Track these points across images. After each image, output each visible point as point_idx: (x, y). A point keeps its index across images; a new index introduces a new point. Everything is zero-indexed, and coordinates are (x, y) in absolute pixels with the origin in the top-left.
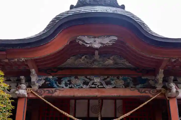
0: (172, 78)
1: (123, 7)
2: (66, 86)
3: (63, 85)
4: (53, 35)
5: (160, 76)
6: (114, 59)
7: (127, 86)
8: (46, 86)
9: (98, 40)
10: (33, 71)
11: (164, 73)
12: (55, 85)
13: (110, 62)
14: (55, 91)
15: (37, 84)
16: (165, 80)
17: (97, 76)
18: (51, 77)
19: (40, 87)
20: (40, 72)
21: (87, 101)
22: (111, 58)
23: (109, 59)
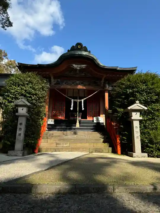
0: (107, 82)
1: (90, 52)
2: (65, 84)
3: (64, 83)
4: (61, 63)
5: (103, 81)
6: (85, 74)
7: (89, 85)
8: (58, 83)
9: (79, 66)
10: (52, 77)
11: (104, 80)
12: (61, 84)
13: (83, 74)
14: (61, 86)
15: (54, 83)
16: (104, 83)
17: (78, 80)
18: (59, 80)
19: (55, 84)
20: (55, 78)
21: (72, 90)
22: (84, 73)
23: (83, 73)
